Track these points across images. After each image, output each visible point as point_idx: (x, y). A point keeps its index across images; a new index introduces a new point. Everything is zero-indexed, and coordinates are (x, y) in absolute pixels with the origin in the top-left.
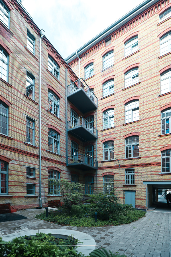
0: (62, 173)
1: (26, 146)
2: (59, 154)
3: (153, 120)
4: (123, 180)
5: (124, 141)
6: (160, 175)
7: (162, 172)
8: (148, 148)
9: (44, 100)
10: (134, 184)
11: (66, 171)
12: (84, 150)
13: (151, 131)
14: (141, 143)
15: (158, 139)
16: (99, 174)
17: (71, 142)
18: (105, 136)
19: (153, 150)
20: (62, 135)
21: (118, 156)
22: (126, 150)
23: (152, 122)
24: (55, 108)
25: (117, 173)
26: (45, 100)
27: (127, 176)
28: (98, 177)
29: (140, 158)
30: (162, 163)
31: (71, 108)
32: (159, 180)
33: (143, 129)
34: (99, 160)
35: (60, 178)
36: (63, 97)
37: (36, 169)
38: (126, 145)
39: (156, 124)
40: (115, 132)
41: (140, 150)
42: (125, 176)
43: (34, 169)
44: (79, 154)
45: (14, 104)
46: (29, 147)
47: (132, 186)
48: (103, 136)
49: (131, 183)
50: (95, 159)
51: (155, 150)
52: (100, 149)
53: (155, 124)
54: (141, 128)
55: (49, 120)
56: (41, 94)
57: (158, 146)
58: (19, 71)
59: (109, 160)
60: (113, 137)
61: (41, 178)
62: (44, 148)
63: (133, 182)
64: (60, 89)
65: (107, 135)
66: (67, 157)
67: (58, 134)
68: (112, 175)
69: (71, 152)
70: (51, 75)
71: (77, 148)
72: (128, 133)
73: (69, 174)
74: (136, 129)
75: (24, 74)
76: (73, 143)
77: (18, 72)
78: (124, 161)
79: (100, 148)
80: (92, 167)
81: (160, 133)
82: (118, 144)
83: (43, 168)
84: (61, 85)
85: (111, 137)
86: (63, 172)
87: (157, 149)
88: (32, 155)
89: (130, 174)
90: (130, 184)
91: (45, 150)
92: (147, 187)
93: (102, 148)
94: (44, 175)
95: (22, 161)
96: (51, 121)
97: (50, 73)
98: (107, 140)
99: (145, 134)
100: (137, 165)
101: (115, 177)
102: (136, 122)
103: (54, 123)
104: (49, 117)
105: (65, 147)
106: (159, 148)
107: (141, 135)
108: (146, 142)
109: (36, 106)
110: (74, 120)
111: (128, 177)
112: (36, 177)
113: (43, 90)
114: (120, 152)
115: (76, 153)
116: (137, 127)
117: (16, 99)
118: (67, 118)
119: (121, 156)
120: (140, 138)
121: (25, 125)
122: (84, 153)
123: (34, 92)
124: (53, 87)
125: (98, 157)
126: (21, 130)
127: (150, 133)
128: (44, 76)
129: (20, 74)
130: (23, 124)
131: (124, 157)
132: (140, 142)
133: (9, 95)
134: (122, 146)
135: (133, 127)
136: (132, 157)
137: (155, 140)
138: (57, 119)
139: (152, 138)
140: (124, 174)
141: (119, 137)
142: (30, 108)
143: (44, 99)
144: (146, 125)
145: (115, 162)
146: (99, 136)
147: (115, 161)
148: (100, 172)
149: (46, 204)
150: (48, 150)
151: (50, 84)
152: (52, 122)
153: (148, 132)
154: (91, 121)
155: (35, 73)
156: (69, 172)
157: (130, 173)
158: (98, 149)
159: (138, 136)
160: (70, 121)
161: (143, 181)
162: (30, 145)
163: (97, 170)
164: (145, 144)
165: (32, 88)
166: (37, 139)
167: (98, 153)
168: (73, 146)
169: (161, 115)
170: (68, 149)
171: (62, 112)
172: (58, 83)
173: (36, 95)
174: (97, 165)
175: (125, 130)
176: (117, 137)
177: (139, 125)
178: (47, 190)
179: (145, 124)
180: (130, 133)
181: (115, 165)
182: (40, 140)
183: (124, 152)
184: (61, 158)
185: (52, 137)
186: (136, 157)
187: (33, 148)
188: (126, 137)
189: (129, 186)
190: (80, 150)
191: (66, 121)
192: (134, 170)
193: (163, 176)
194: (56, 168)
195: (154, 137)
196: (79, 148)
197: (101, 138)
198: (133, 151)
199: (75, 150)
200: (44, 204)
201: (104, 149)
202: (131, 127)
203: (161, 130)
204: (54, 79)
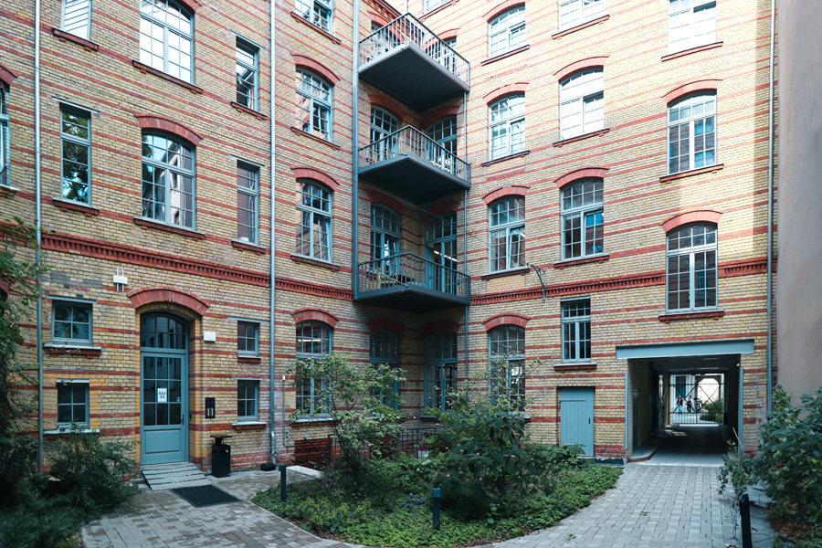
0: (339, 330)
1: (237, 253)
2: (329, 262)
3: (645, 127)
4: (556, 346)
5: (556, 196)
6: (661, 321)
7: (669, 308)
8: (629, 219)
9: (283, 102)
10: (588, 359)
11: (350, 321)
12: (419, 236)
13: (640, 163)
14: (610, 203)
15: (659, 189)
16: (473, 323)
17: (372, 208)
18: (494, 179)
19: (644, 227)
20: (341, 192)
21: (538, 254)
22: (562, 230)
23: (642, 135)
24: (319, 116)
25: (535, 318)
26: (288, 101)
27: (566, 325)
28: (469, 334)
29: (606, 258)
30: (667, 274)
31: (372, 104)
32: (661, 340)
33: (617, 157)
34: (474, 270)
35: (333, 348)
36: (344, 76)
37: (262, 323)
38: (562, 210)
39: (654, 141)
40: (529, 168)
41: (607, 229)
42: (560, 327)
43: (257, 326)
44: (401, 250)
45: (206, 136)
46: (244, 253)
47: (583, 370)
48: (489, 180)
49: (582, 356)
50: (460, 268)
51: (649, 226)
52: (478, 227)
53: (650, 142)
54: (608, 152)
55: (298, 154)
56: (276, 89)
57: (659, 213)
58: (217, 46)
59: (508, 269)
60: (523, 184)
61: (275, 356)
62: (284, 249)
63: (586, 352)
64: (335, 57)
65: (502, 177)
66: (355, 270)
67: (327, 190)
68: (518, 327)
69: (372, 247)
70: (304, 26)
71: (394, 230)
72: (571, 170)
73: (361, 333)
74: (596, 155)
75: (231, 48)
76: (379, 211)
77: (214, 49)
78: (558, 270)
79: (477, 223)
80: (450, 296)
81: (665, 170)
82: (540, 208)
83: (282, 318)
84: (338, 42)
85: (517, 184)
86: (343, 325)
87: (655, 225)
88: (252, 277)
89: (577, 319)
90: (578, 361)
91: (286, 255)
92: (625, 369)
93: (483, 226)
94: (282, 344)
95: (226, 304)
96: (304, 156)
97: (303, 20)
98: (500, 194)
99: (623, 173)
100: (599, 285)
101: (528, 335)
102: (594, 134)
103: (315, 159)
104: (298, 145)
105: (348, 235)
106: (661, 222)
107: (609, 175)
108: (623, 200)
109: (262, 125)
110: (386, 140)
111: (569, 330)
112: (261, 355)
113: (282, 74)
114: (545, 237)
115: (391, 247)
116: (597, 151)
117: (210, 122)
118: (358, 138)
119: (547, 251)
120: (608, 184)
121: (234, 187)
122: (419, 245)
123: (256, 89)
124: (311, 56)
125: (470, 261)
126: (223, 206)
127: (637, 169)
128: (283, 36)
129: (220, 52)
130: (228, 185)
131: (559, 254)
132: (606, 198)
133: (195, 116)
134: (549, 216)
135: (586, 149)
136: (583, 255)
137: (651, 194)
138: (325, 146)
139: (642, 185)
140: (557, 321)
141: (541, 182)
142: (246, 135)
143: (284, 99)
144: (625, 144)
145: (527, 275)
146: (473, 181)
147: (527, 271)
148: (479, 315)
149: (288, 451)
150: (295, 254)
151: (301, 51)
152: (308, 157)
153: (630, 166)
154: (447, 134)
155: (260, 35)
156: (362, 322)
157: (577, 317)
158: (470, 228)
159: (601, 180)
160: (369, 144)
161: (618, 348)
162: (247, 248)
163: (469, 305)
164: (621, 208)
165: (251, 80)
166: (264, 222)
167: (472, 244)
168: (379, 224)
169: (668, 113)
170: (361, 240)
171: (339, 125)
172: (327, 40)
173: (263, 94)
174: (469, 291)
175: (560, 160)
176: (533, 183)
177: (603, 145)
178: (291, 399)
179: (623, 140)
180: (575, 168)
181: (529, 286)
182: (273, 223)
183: (557, 239)
184: (335, 275)
185: (309, 205)
186: (594, 255)
187: (253, 256)
188: (563, 182)
189: (575, 370)
190: (405, 234)
191: (354, 147)
192: (587, 302)
193: (671, 324)
194: (320, 311)
195: (648, 184)
196: (401, 229)
197: (482, 188)
198: (587, 234)
199: (387, 237)
200: (283, 452)
201: (491, 227)
202: (581, 151)
203: (668, 158)
204: (313, 34)
